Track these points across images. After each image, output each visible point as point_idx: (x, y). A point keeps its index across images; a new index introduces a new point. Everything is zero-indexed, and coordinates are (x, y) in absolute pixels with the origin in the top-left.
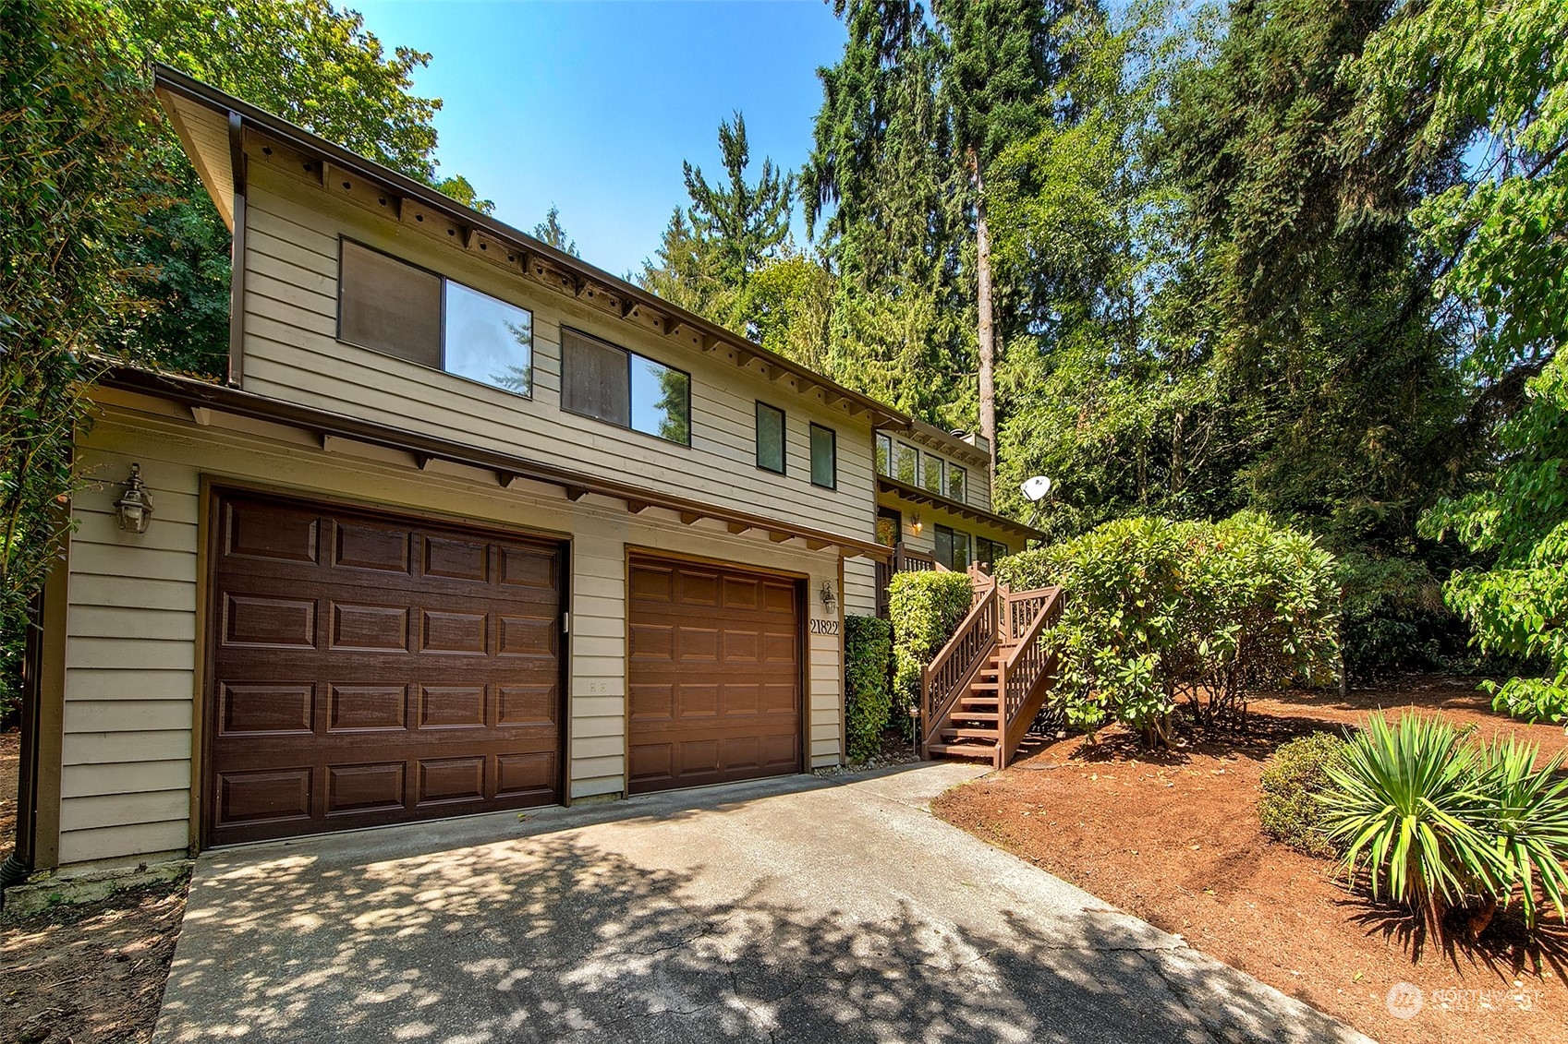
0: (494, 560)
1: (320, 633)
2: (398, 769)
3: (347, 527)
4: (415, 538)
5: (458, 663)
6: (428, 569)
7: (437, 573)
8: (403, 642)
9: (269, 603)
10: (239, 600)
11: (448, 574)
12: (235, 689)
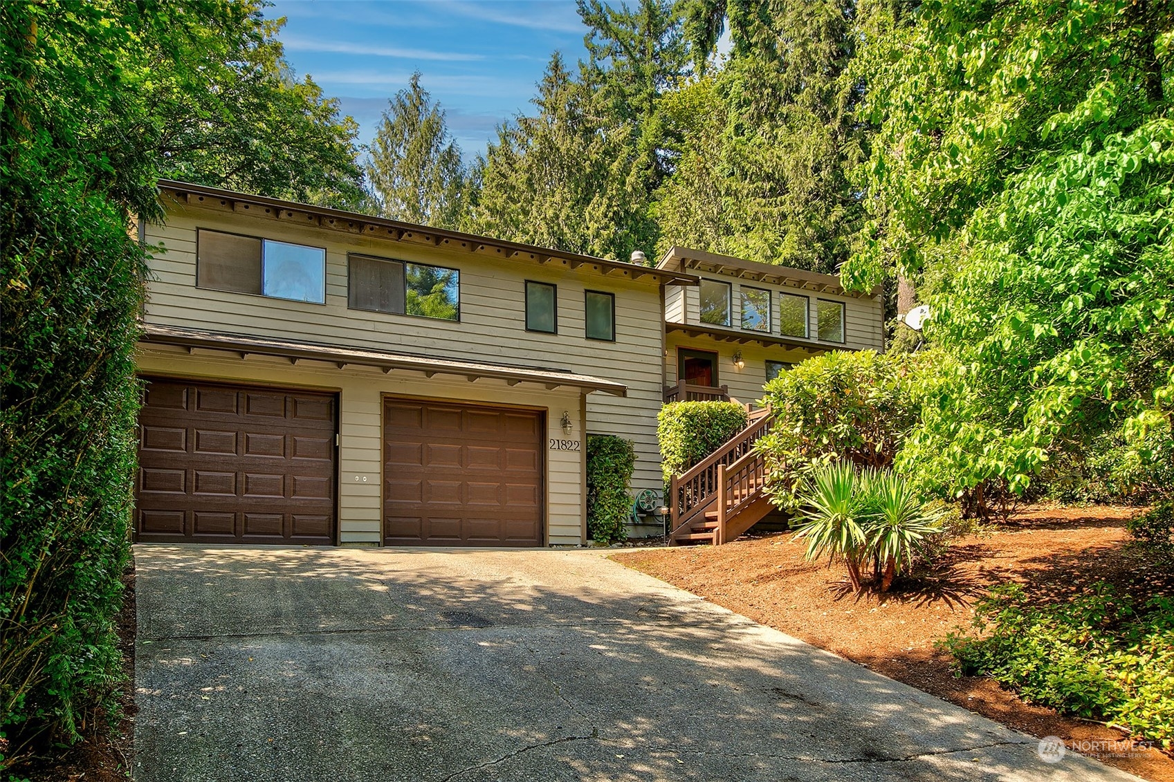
0: (289, 405)
1: (189, 445)
2: (231, 515)
3: (203, 391)
4: (240, 395)
5: (267, 462)
6: (248, 411)
7: (254, 413)
8: (234, 450)
9: (163, 429)
10: (149, 429)
11: (260, 414)
12: (147, 470)
